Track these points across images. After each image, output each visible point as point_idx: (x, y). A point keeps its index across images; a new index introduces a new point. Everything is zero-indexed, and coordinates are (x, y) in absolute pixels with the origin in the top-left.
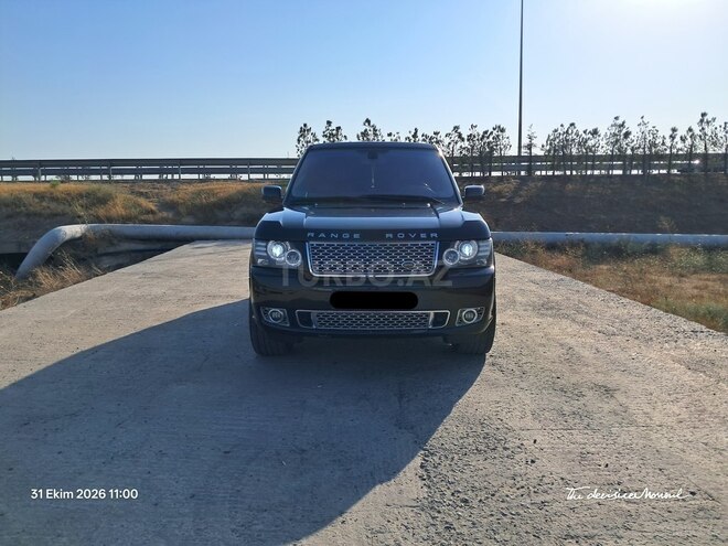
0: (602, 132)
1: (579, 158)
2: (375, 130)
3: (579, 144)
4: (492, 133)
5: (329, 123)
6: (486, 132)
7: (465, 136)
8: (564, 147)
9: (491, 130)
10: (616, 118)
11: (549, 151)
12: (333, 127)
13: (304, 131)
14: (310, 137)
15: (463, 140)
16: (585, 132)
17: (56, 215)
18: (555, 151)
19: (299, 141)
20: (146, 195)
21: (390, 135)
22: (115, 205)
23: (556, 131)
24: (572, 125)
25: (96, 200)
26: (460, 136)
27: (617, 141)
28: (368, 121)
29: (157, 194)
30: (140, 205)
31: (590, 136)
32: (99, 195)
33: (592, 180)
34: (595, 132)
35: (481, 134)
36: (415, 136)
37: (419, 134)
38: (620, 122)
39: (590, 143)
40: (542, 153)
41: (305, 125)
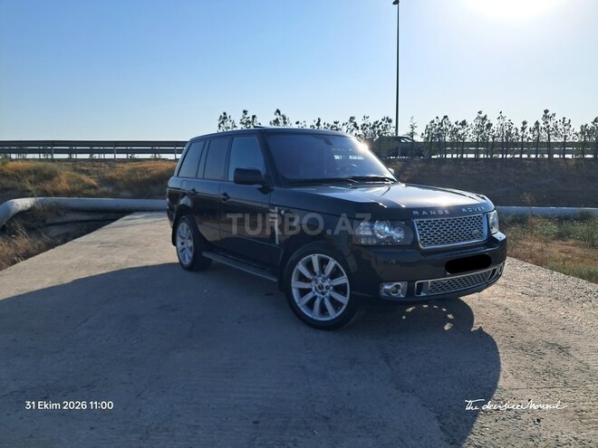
0: (469, 123)
1: (452, 144)
2: (284, 118)
3: (452, 132)
4: (381, 123)
5: (245, 112)
6: (377, 122)
7: (359, 125)
8: (439, 135)
9: (380, 121)
10: (480, 113)
11: (428, 138)
12: (250, 115)
13: (224, 118)
14: (228, 124)
15: (358, 128)
16: (456, 123)
17: (7, 189)
18: (432, 138)
19: (220, 126)
20: (87, 173)
21: (297, 123)
22: (59, 181)
23: (433, 122)
24: (445, 117)
25: (43, 176)
26: (355, 125)
27: (482, 131)
28: (278, 111)
29: (97, 171)
30: (82, 181)
31: (460, 126)
32: (46, 172)
33: (462, 163)
34: (464, 123)
35: (372, 123)
36: (318, 124)
37: (322, 123)
38: (482, 115)
39: (460, 132)
40: (422, 140)
41: (225, 114)
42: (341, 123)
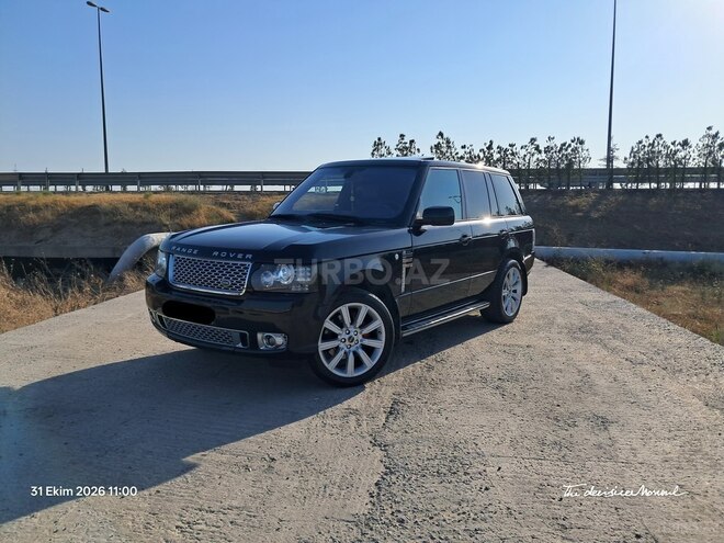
0: (693, 142)
1: (666, 171)
2: (448, 142)
3: (667, 156)
4: (570, 145)
5: (402, 136)
6: (564, 145)
7: (542, 148)
8: (649, 160)
9: (569, 142)
10: (709, 128)
11: (633, 164)
12: (407, 140)
13: (378, 144)
14: (383, 151)
15: (540, 152)
16: (673, 143)
17: (147, 223)
18: (640, 163)
19: (373, 154)
20: (228, 206)
21: (464, 147)
22: (198, 215)
23: (640, 142)
24: (659, 136)
25: (181, 210)
26: (537, 148)
27: (710, 153)
28: (441, 134)
29: (238, 205)
30: (221, 216)
31: (679, 147)
32: (186, 205)
33: (680, 195)
34: (685, 143)
35: (559, 146)
36: (490, 148)
37: (495, 146)
38: (713, 132)
39: (680, 155)
40: (625, 166)
41: (379, 139)
42: (518, 146)
